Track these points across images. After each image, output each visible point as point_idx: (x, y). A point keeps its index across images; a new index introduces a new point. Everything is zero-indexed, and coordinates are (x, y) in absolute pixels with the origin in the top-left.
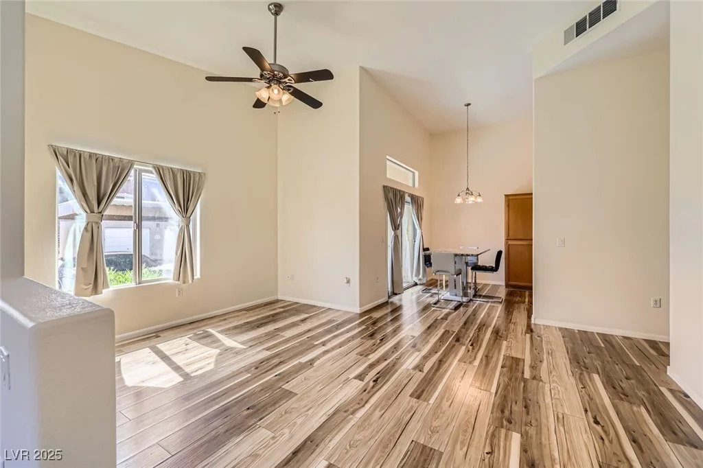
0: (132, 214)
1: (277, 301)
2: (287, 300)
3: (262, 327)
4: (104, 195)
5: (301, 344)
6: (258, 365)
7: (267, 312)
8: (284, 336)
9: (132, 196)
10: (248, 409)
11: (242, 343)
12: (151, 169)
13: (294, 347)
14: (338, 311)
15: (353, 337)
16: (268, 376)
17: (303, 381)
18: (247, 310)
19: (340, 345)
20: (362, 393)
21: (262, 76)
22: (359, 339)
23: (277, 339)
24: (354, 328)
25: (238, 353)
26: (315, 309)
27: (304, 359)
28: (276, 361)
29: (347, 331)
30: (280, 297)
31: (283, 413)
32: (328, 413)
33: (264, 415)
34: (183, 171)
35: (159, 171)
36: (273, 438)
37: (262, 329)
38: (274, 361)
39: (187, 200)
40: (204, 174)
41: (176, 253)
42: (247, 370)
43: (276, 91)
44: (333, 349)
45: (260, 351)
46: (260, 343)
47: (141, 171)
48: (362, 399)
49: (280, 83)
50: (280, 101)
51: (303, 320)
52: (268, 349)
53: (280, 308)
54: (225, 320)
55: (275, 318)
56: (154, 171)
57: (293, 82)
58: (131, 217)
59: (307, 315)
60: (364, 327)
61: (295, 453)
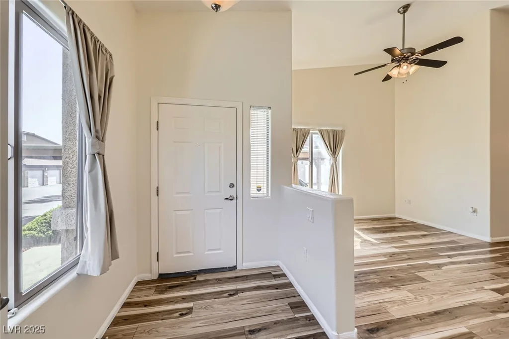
0: (308, 157)
1: (394, 218)
2: (404, 218)
3: (387, 233)
4: (299, 147)
5: (426, 251)
6: (392, 255)
7: (388, 224)
8: (407, 243)
9: (308, 147)
10: (391, 277)
11: (376, 239)
12: (317, 132)
13: (419, 252)
14: (461, 235)
15: (484, 260)
16: (402, 263)
17: (433, 275)
18: (373, 220)
19: (469, 262)
20: (503, 303)
21: (393, 61)
22: (493, 263)
23: (402, 243)
24: (485, 253)
25: (373, 244)
26: (434, 230)
27: (431, 262)
28: (405, 256)
29: (476, 254)
30: (397, 216)
31: (420, 288)
32: (465, 303)
33: (405, 284)
34: (333, 131)
35: (321, 132)
36: (415, 298)
37: (388, 234)
38: (404, 256)
39: (335, 147)
40: (344, 130)
41: (330, 179)
42: (385, 255)
43: (405, 67)
44: (461, 263)
45: (390, 247)
46: (389, 242)
47: (313, 134)
48: (503, 308)
49: (408, 60)
50: (408, 73)
51: (424, 236)
52: (396, 247)
53: (399, 223)
54: (358, 223)
55: (395, 229)
56: (319, 133)
57: (420, 55)
58: (308, 158)
59: (426, 233)
60: (498, 255)
61: (437, 313)
